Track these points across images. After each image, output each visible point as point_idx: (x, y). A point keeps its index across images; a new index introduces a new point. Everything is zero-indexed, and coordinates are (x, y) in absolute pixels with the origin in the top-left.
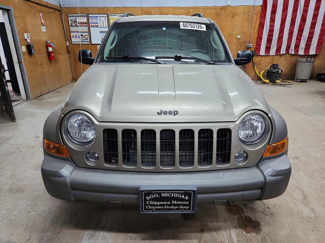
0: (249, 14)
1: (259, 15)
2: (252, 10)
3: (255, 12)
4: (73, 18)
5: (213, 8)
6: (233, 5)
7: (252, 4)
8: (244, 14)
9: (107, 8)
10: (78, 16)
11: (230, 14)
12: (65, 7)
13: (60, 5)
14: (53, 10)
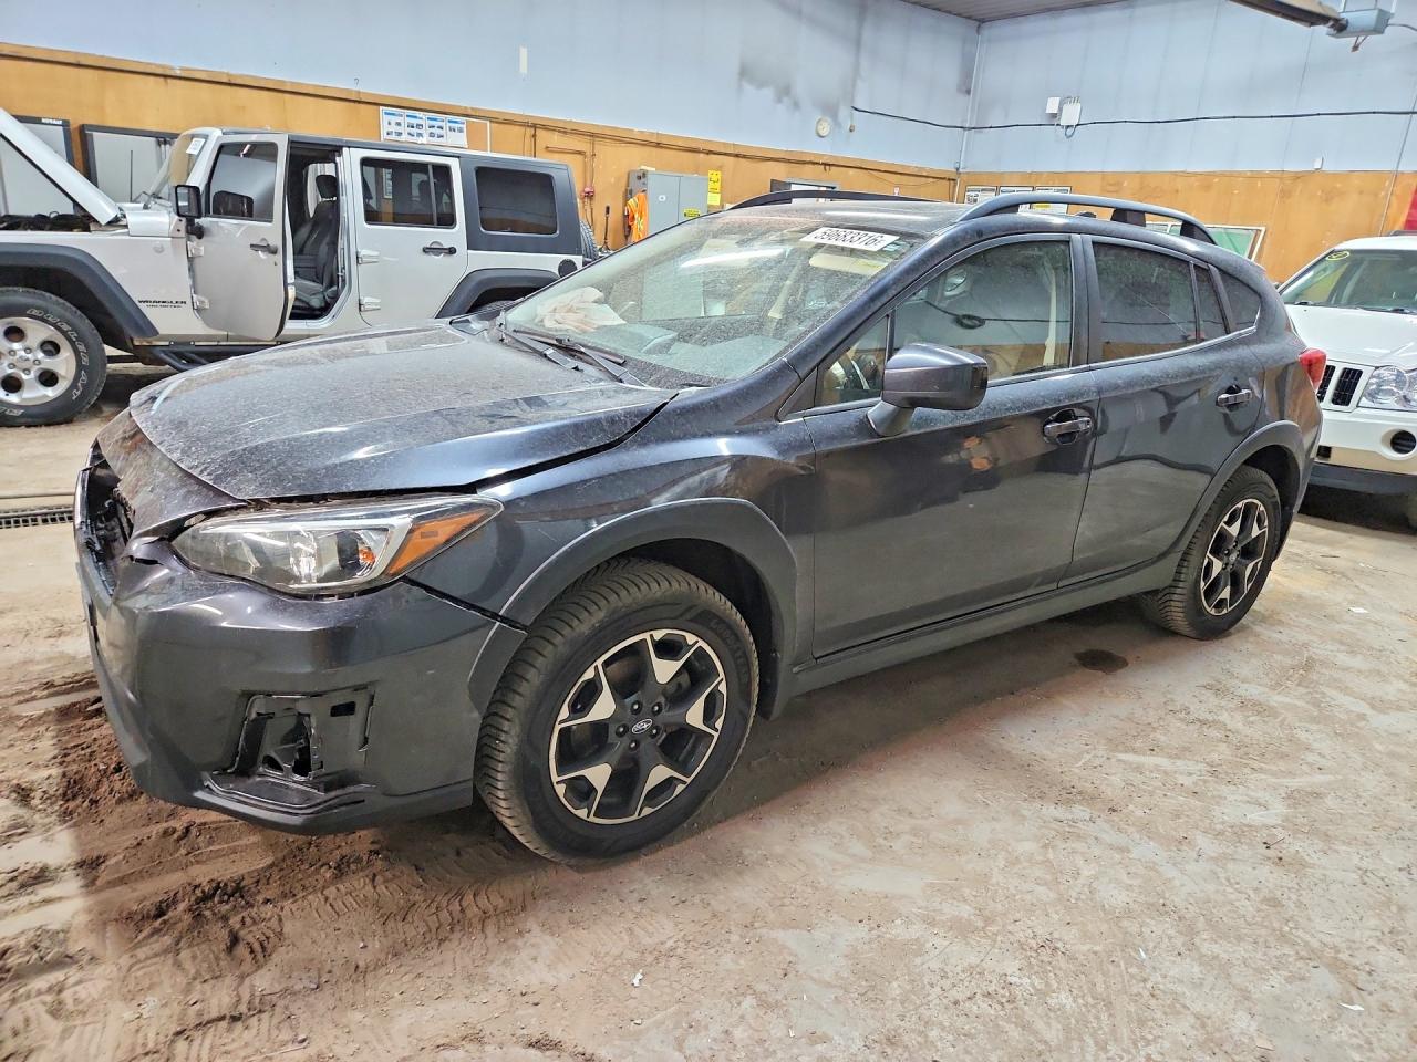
0: (1376, 195)
1: (1410, 199)
2: (1387, 183)
3: (1398, 190)
4: (973, 194)
5: (1272, 175)
6: (1328, 168)
7: (1389, 166)
8: (1361, 193)
9: (1037, 173)
10: (983, 190)
11: (1319, 193)
12: (968, 173)
13: (958, 169)
14: (931, 180)
